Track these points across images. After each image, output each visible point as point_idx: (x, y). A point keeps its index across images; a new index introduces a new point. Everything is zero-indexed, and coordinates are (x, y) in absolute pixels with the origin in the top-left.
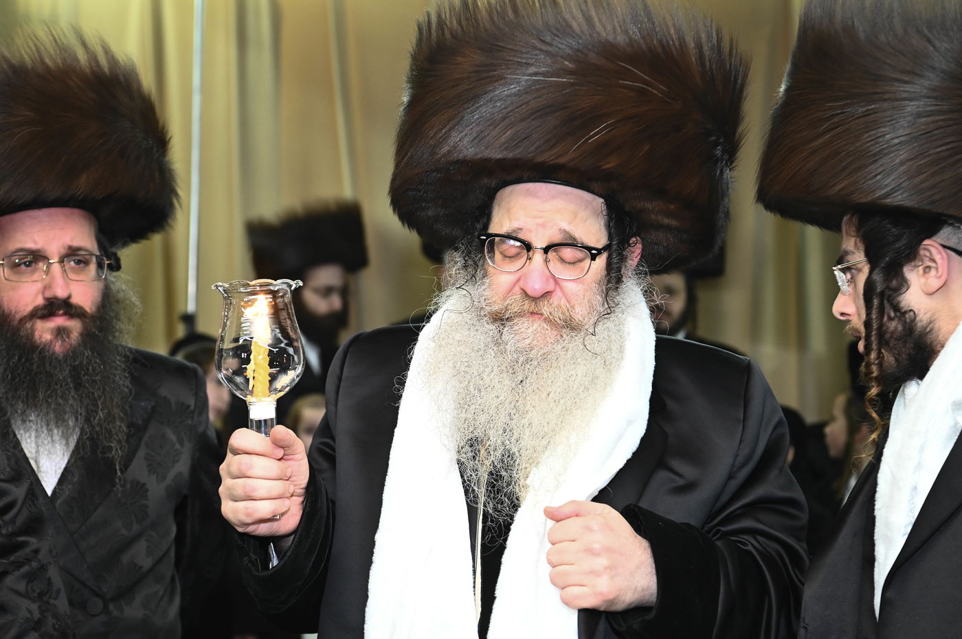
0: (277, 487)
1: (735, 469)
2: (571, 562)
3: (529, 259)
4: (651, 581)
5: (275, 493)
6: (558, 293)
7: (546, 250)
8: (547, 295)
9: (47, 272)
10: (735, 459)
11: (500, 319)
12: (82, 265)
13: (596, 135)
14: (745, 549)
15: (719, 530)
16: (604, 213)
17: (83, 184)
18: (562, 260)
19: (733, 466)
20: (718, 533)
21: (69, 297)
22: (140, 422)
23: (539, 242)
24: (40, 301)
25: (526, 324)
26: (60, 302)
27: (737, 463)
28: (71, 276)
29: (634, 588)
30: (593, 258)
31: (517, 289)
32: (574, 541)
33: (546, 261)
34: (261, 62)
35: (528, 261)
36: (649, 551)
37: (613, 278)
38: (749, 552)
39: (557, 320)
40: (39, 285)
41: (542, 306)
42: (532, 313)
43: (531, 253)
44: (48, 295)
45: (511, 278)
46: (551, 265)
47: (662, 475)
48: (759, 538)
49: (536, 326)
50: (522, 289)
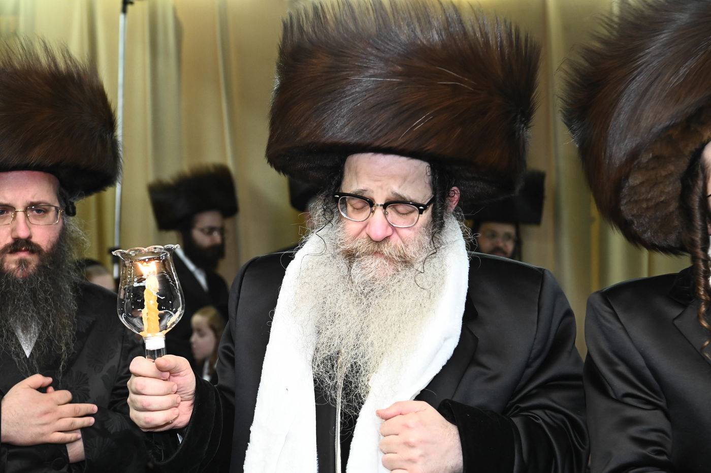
0: (167, 400)
1: (530, 360)
2: (396, 452)
3: (373, 212)
4: (459, 460)
5: (166, 405)
6: (395, 237)
7: (385, 206)
8: (386, 239)
9: (14, 218)
10: (531, 353)
11: (351, 256)
12: (42, 213)
13: (419, 124)
14: (536, 422)
15: (518, 407)
16: (429, 174)
17: (35, 155)
18: (398, 212)
19: (529, 358)
20: (517, 409)
21: (30, 237)
22: (84, 331)
23: (380, 200)
24: (9, 240)
25: (370, 260)
26: (24, 241)
27: (532, 356)
28: (33, 221)
29: (444, 468)
30: (421, 212)
31: (364, 234)
32: (398, 435)
33: (385, 214)
34: (168, 66)
35: (372, 214)
36: (457, 437)
37: (437, 225)
38: (539, 426)
39: (394, 257)
40: (9, 229)
41: (383, 248)
42: (376, 253)
43: (373, 208)
44: (14, 235)
45: (360, 226)
46: (389, 218)
47: (474, 370)
48: (547, 412)
49: (378, 261)
50: (368, 235)
